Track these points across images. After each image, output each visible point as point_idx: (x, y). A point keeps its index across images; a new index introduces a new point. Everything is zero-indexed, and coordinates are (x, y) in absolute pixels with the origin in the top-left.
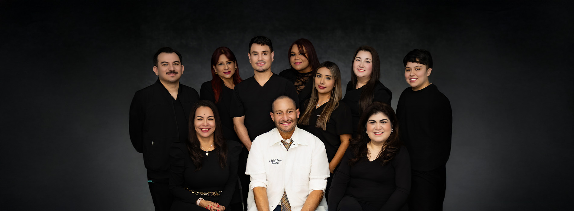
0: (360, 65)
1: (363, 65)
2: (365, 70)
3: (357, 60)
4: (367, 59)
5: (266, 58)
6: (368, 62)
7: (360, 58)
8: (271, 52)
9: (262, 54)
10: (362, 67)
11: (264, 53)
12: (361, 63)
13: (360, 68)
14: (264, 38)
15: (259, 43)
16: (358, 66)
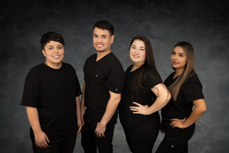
0: (136, 52)
1: (138, 52)
2: (139, 57)
3: (133, 48)
4: (141, 47)
5: (105, 41)
6: (142, 50)
7: (135, 46)
8: (111, 36)
9: (101, 37)
10: (137, 54)
11: (104, 36)
12: (136, 50)
13: (135, 55)
14: (106, 22)
15: (100, 28)
16: (133, 53)
